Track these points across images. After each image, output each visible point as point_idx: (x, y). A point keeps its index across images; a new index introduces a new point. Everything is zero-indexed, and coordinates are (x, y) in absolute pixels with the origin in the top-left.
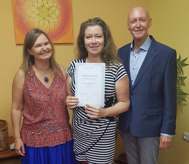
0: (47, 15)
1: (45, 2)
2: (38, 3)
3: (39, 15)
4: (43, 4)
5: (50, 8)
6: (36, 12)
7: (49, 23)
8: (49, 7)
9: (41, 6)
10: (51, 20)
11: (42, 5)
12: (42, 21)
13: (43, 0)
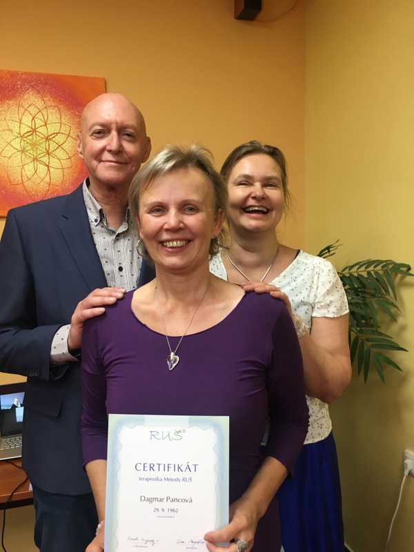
0: (45, 151)
1: (39, 122)
2: (20, 123)
3: (23, 151)
4: (35, 126)
5: (51, 137)
6: (17, 144)
7: (49, 170)
8: (49, 134)
9: (28, 132)
10: (54, 163)
11: (30, 129)
12: (31, 165)
13: (33, 119)
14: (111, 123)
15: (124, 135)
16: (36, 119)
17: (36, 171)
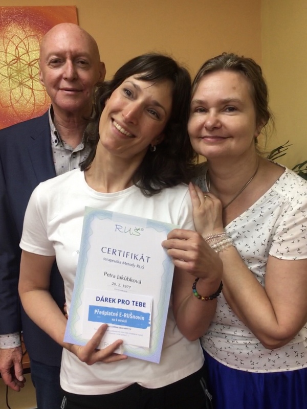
5: (33, 63)
7: (33, 92)
8: (31, 60)
10: (37, 86)
12: (18, 89)
13: (17, 48)
14: (65, 52)
15: (78, 62)
16: (19, 48)
17: (22, 94)
